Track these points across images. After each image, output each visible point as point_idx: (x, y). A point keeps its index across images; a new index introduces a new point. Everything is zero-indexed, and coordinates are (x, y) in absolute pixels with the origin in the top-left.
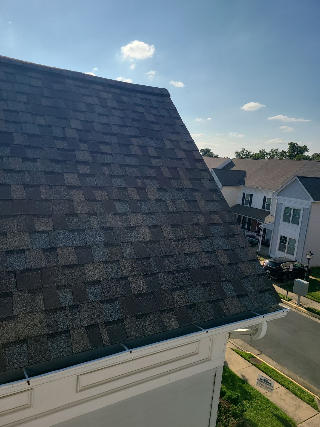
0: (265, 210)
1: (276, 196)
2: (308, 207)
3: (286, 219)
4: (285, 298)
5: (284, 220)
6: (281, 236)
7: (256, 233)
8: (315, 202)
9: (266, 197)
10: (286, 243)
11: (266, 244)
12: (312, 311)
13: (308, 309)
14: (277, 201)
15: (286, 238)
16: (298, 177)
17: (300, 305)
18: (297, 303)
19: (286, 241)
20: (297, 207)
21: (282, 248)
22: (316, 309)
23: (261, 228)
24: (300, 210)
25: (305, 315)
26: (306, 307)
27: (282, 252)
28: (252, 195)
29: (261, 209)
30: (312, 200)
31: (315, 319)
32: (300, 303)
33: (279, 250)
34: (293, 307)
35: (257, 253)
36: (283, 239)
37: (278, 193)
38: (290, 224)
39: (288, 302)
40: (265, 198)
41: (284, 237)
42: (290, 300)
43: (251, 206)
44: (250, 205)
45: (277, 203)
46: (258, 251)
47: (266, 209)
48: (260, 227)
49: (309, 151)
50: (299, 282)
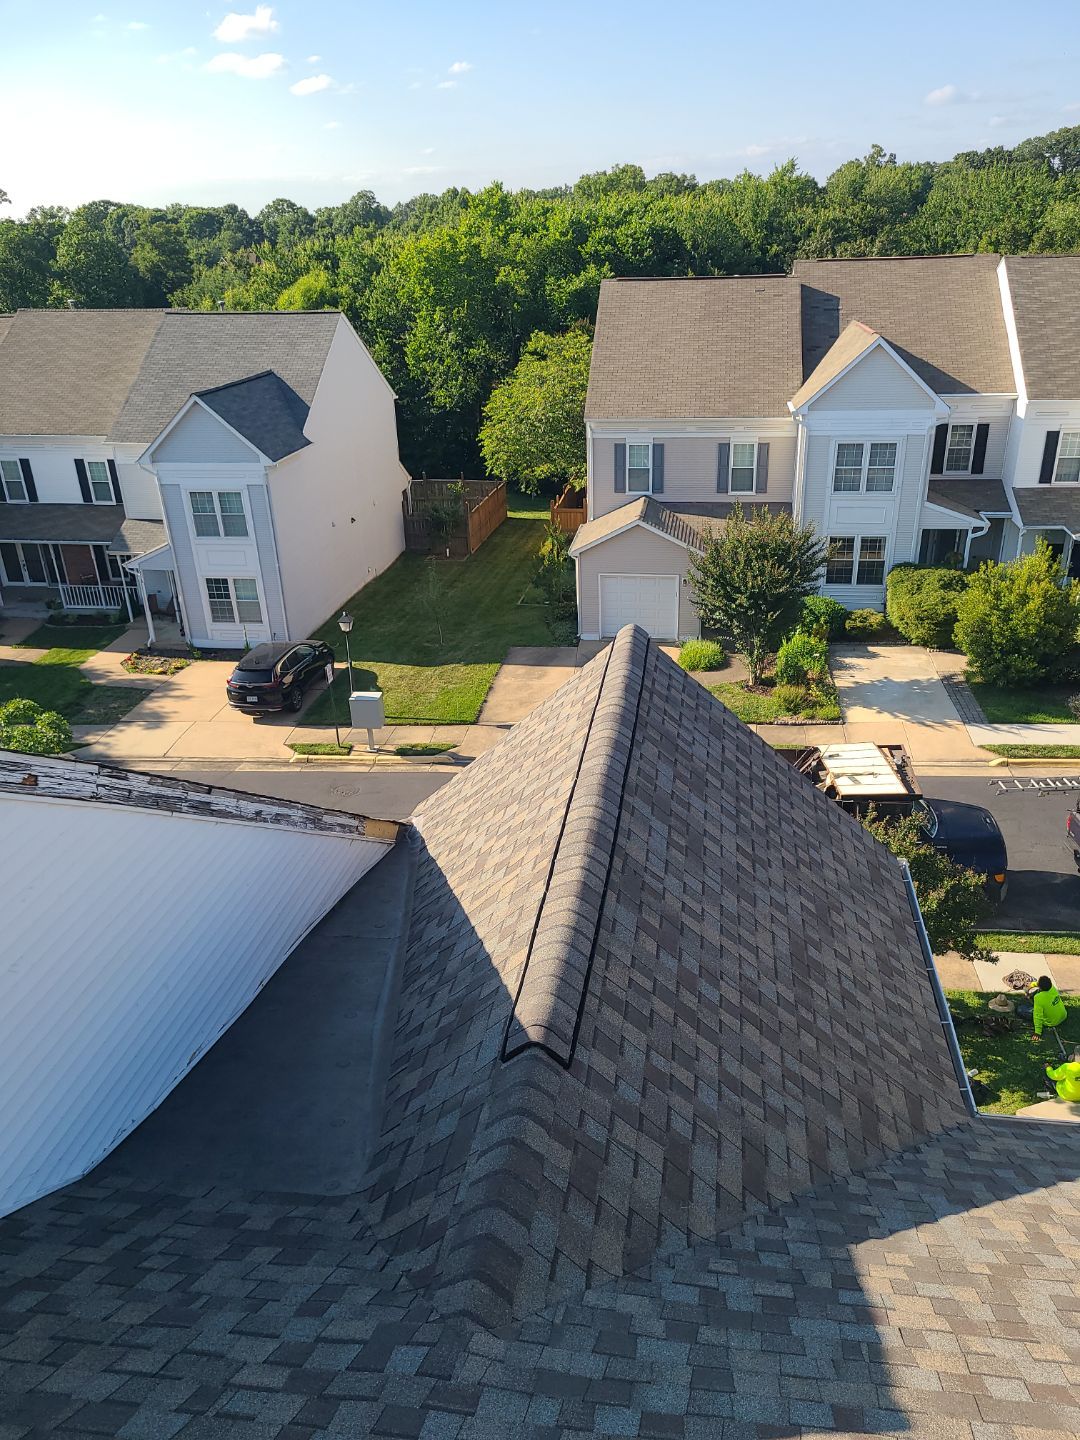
0: (95, 502)
1: (149, 467)
2: (261, 481)
3: (206, 527)
4: (338, 750)
5: (200, 533)
6: (209, 581)
7: (100, 586)
8: (275, 463)
9: (82, 460)
10: (228, 596)
11: (167, 612)
12: (410, 753)
13: (401, 752)
14: (159, 480)
15: (225, 581)
16: (200, 395)
17: (379, 750)
18: (369, 749)
19: (227, 589)
20: (229, 486)
21: (222, 612)
22: (413, 743)
23: (135, 573)
24: (239, 494)
25: (403, 768)
26: (392, 748)
27: (225, 623)
28: (25, 463)
29: (82, 502)
30: (265, 460)
31: (427, 768)
32: (376, 747)
33: (214, 621)
34: (367, 762)
35: (149, 649)
36: (218, 588)
37: (152, 454)
38: (222, 541)
39: (350, 757)
40: (79, 464)
41: (217, 581)
42: (351, 749)
43: (36, 500)
44: (33, 495)
45: (161, 485)
46: (151, 644)
47: (97, 499)
48: (132, 569)
49: (9, 197)
50: (358, 700)
